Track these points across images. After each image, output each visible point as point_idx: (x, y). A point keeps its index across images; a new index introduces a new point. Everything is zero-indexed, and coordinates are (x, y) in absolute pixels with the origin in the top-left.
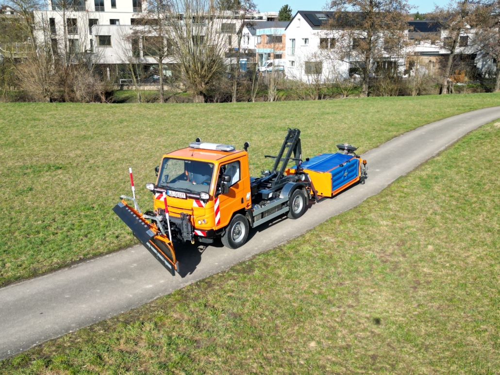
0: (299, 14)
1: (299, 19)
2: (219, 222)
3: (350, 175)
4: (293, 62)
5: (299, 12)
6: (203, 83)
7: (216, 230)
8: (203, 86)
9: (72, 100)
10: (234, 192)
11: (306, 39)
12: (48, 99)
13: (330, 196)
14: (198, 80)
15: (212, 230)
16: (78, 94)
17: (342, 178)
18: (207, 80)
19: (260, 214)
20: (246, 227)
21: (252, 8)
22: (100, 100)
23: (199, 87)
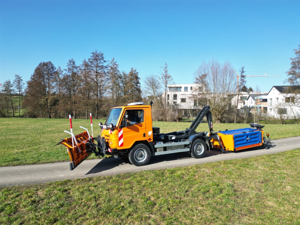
0: (274, 87)
1: (274, 90)
2: (122, 145)
3: (252, 140)
4: (271, 109)
5: (274, 86)
6: (220, 115)
7: (119, 150)
8: (220, 116)
9: (166, 121)
10: (138, 128)
11: (278, 98)
12: (157, 120)
13: (233, 150)
14: (217, 113)
15: (117, 149)
16: (168, 119)
17: (245, 141)
18: (221, 113)
19: (162, 147)
20: (148, 154)
21: (244, 82)
22: (176, 121)
23: (218, 117)
